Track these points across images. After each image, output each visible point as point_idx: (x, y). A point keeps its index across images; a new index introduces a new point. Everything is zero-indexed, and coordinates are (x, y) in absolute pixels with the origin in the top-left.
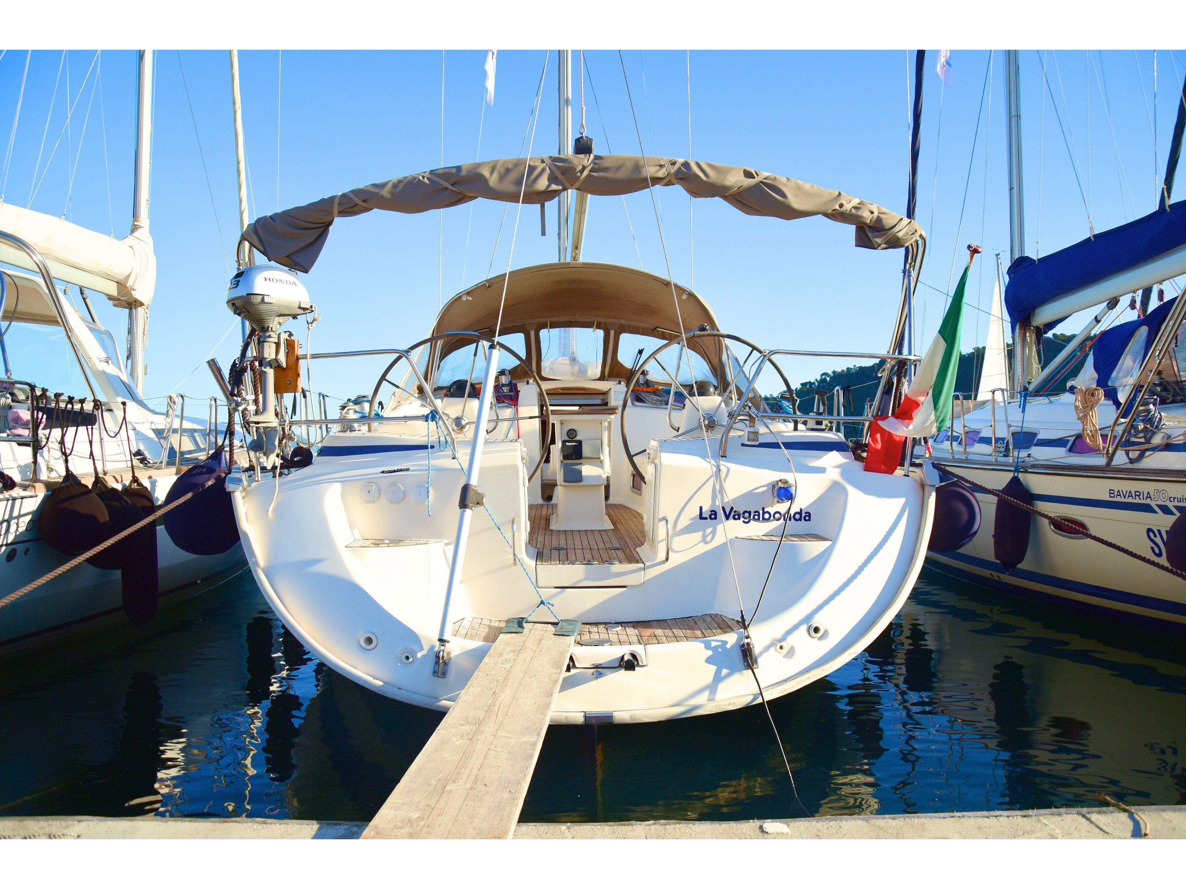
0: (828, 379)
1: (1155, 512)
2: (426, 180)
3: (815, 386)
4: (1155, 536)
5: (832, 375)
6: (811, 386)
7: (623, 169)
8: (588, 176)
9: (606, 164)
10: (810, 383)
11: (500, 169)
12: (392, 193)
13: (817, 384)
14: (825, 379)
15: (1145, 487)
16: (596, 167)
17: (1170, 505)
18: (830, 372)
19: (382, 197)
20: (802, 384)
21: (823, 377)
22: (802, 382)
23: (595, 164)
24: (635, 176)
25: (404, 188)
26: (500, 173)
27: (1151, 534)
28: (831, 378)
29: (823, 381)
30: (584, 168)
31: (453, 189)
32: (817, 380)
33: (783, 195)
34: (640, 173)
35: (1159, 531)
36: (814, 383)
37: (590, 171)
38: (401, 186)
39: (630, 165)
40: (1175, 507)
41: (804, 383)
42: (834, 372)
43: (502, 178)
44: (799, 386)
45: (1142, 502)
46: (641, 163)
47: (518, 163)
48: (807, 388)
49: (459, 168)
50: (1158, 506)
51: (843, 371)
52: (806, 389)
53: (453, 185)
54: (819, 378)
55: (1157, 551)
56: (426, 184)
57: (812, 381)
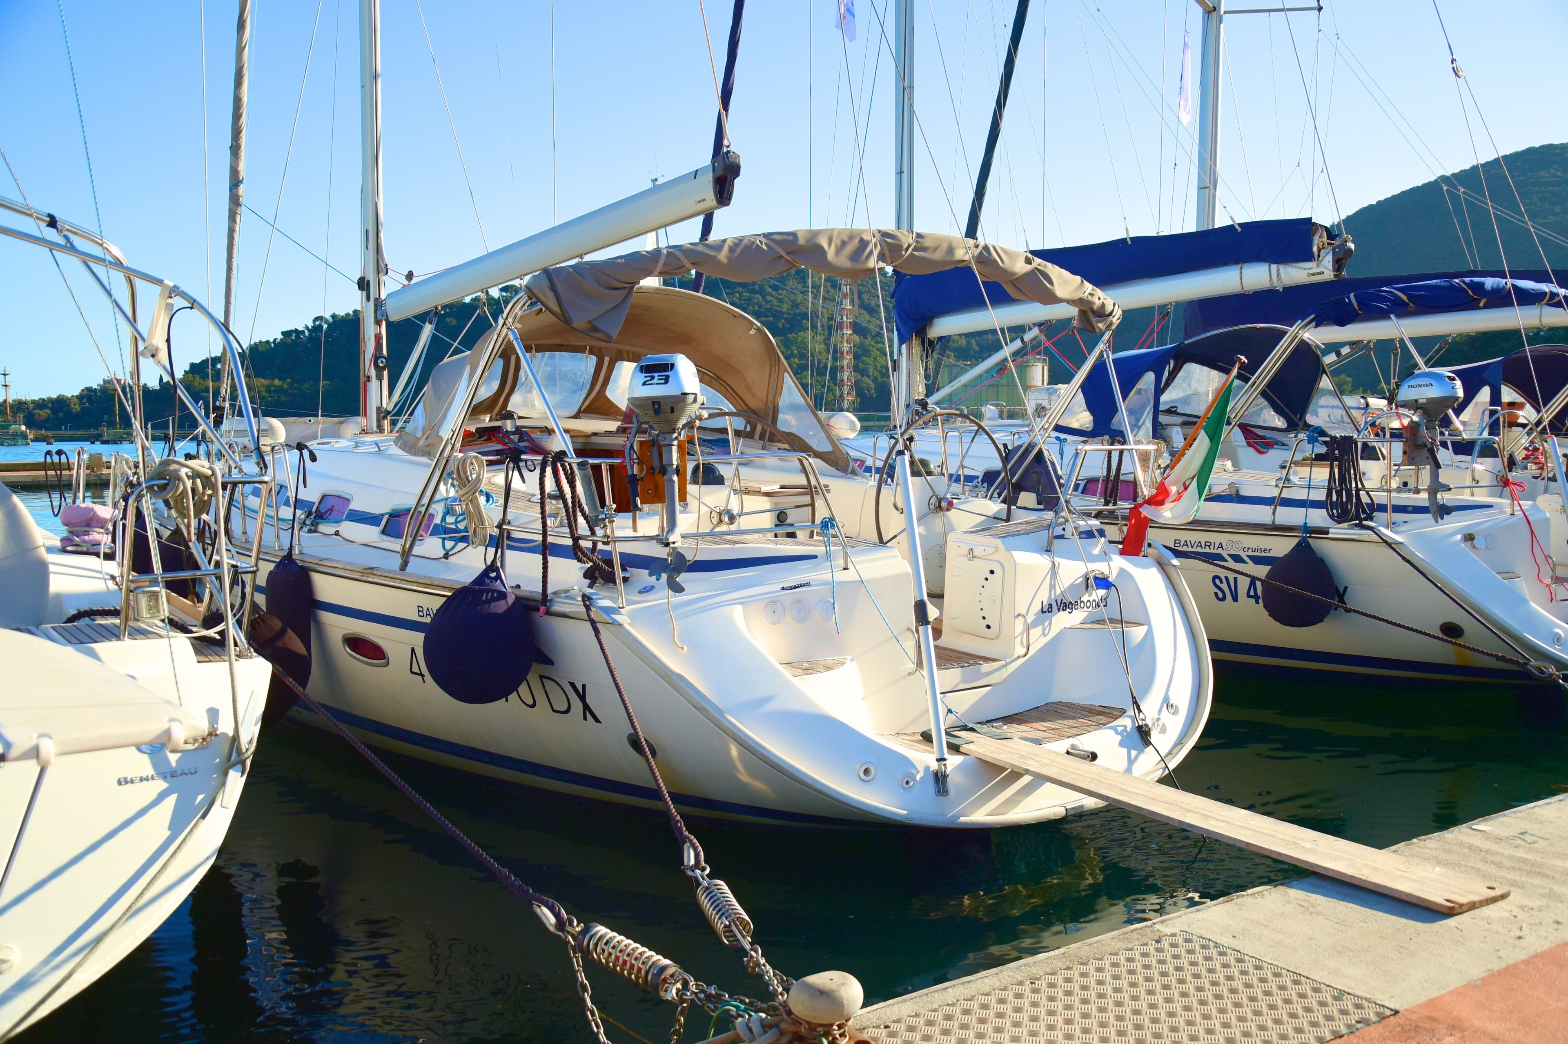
0: (325, 326)
1: (1245, 562)
2: (764, 247)
3: (305, 336)
4: (1221, 582)
5: (331, 320)
6: (298, 336)
7: (939, 250)
8: (911, 253)
9: (927, 243)
10: (296, 331)
11: (836, 241)
12: (729, 259)
13: (307, 333)
14: (321, 326)
15: (1216, 538)
16: (919, 245)
17: (1243, 555)
18: (328, 316)
19: (719, 262)
20: (283, 333)
21: (317, 323)
22: (285, 330)
23: (917, 242)
24: (949, 258)
25: (742, 251)
26: (836, 245)
27: (1217, 581)
28: (329, 325)
29: (316, 329)
30: (909, 246)
31: (788, 258)
32: (307, 327)
33: (1051, 283)
34: (953, 255)
35: (1227, 578)
36: (303, 332)
37: (913, 250)
38: (738, 251)
39: (945, 246)
40: (1248, 556)
41: (287, 332)
42: (334, 316)
43: (838, 251)
44: (280, 337)
45: (1212, 551)
46: (954, 245)
47: (852, 235)
48: (292, 340)
49: (794, 235)
50: (1229, 555)
51: (348, 315)
52: (290, 341)
53: (787, 253)
54: (310, 325)
55: (1220, 595)
56: (764, 250)
57: (300, 329)
